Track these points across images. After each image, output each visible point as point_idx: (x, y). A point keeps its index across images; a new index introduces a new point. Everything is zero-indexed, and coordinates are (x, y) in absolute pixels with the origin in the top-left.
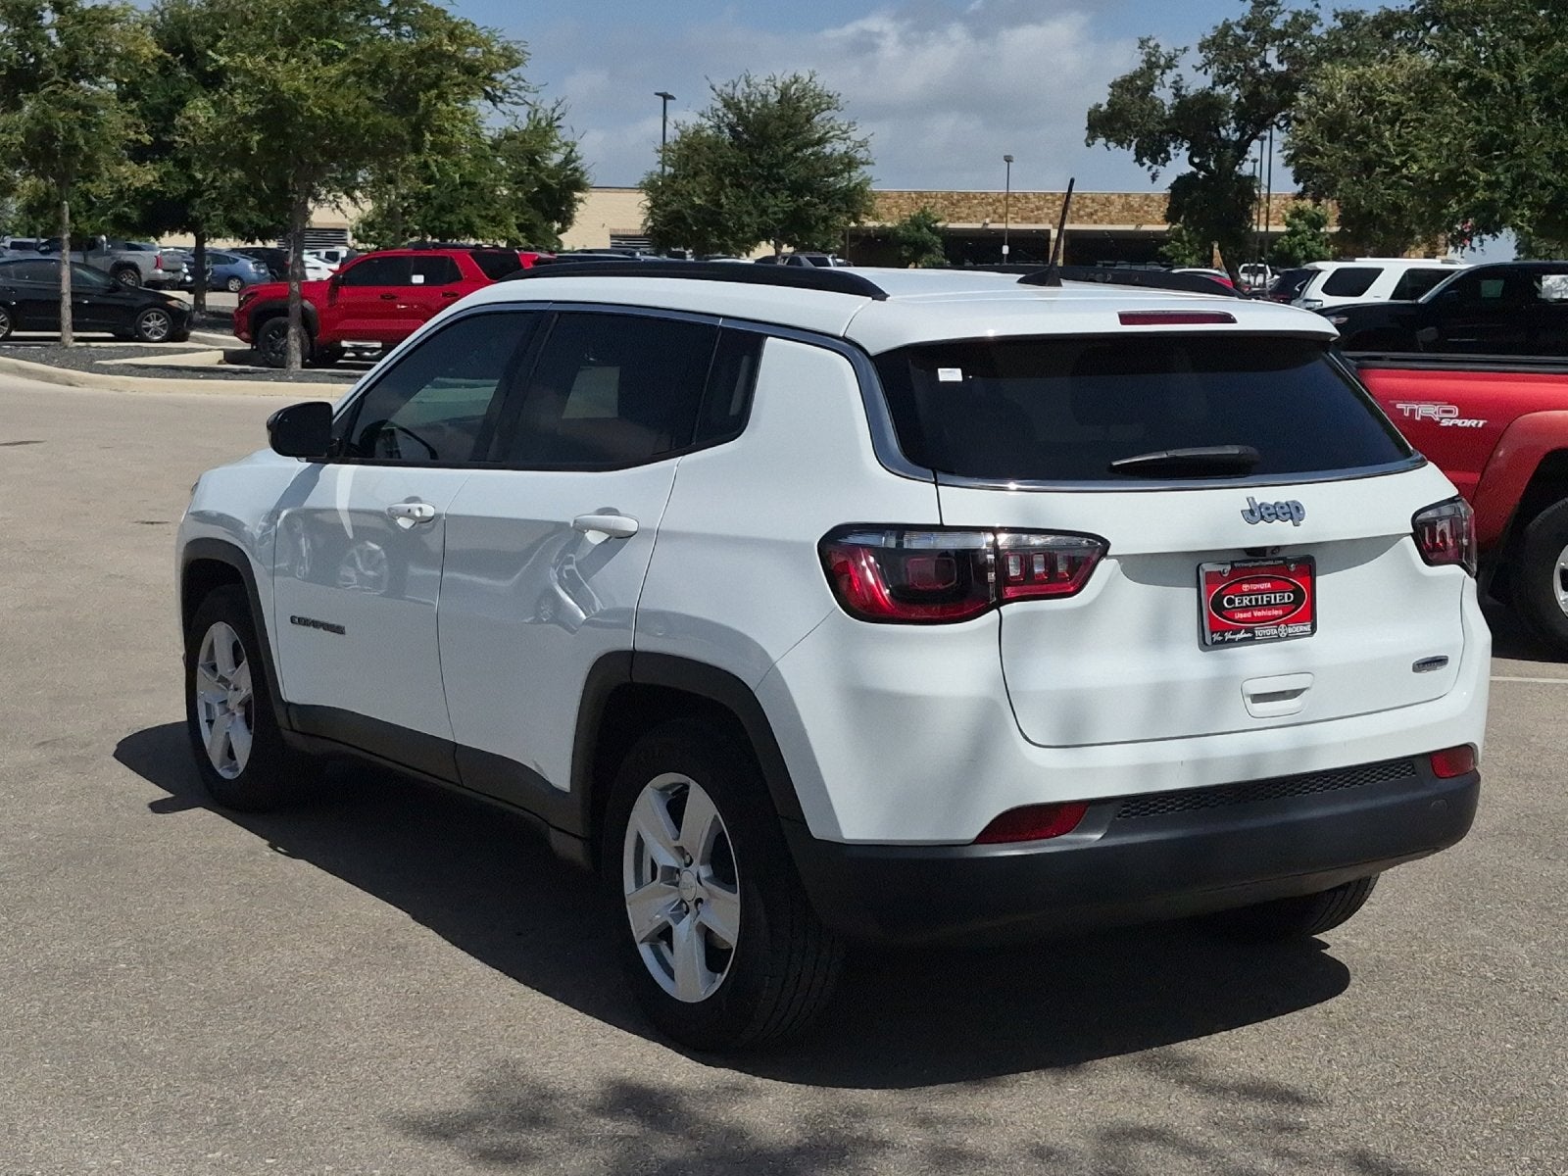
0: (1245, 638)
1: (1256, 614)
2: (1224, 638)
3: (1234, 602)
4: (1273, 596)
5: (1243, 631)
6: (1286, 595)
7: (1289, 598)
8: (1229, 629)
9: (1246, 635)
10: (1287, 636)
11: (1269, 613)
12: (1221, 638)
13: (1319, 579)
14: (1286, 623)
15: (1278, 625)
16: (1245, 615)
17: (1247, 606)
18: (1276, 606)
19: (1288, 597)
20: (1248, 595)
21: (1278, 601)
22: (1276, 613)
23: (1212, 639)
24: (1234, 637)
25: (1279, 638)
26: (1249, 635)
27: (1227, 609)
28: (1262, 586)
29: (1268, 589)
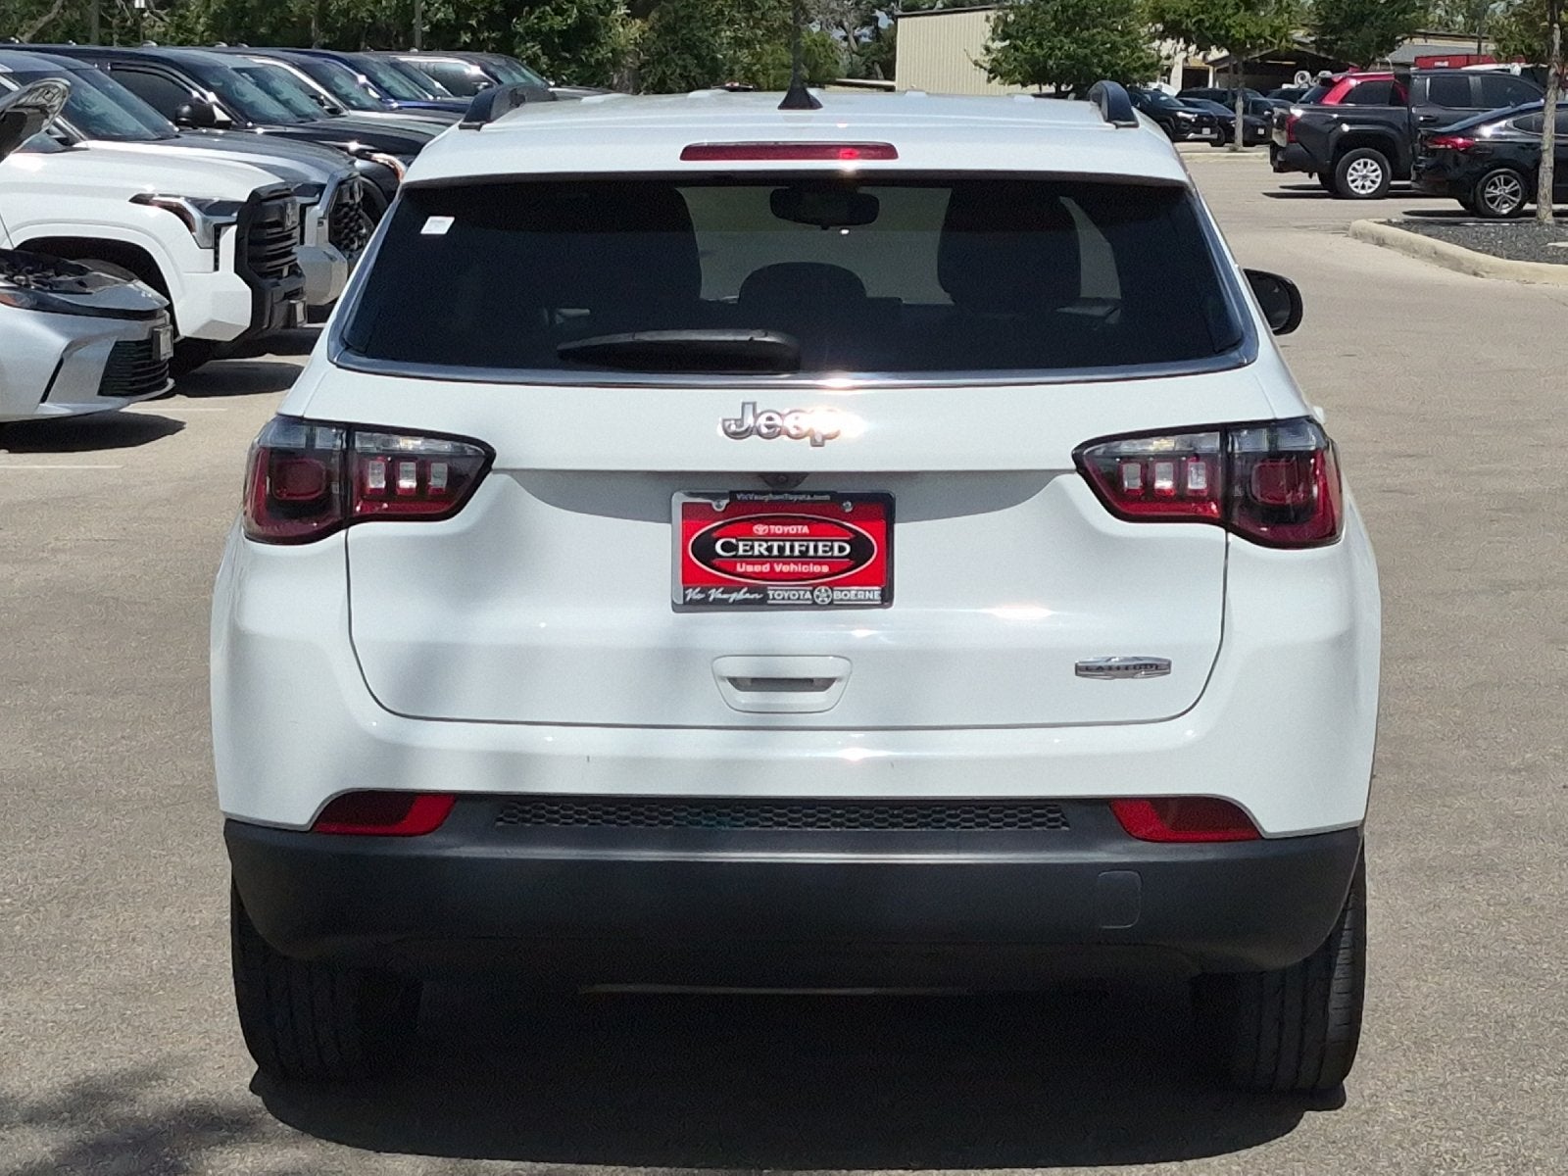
0: (746, 599)
1: (778, 568)
2: (708, 596)
3: (736, 548)
4: (812, 545)
5: (745, 589)
6: (836, 545)
7: (842, 549)
8: (718, 582)
9: (748, 596)
10: (831, 603)
11: (804, 569)
12: (702, 596)
13: (897, 527)
14: (831, 585)
15: (815, 586)
16: (757, 568)
17: (761, 556)
18: (818, 560)
19: (840, 548)
20: (766, 541)
21: (820, 553)
22: (817, 569)
23: (685, 596)
24: (725, 596)
25: (814, 605)
26: (757, 596)
27: (721, 556)
28: (792, 529)
29: (805, 535)
